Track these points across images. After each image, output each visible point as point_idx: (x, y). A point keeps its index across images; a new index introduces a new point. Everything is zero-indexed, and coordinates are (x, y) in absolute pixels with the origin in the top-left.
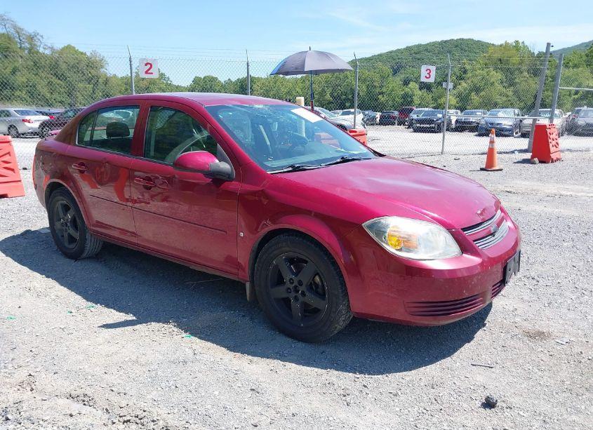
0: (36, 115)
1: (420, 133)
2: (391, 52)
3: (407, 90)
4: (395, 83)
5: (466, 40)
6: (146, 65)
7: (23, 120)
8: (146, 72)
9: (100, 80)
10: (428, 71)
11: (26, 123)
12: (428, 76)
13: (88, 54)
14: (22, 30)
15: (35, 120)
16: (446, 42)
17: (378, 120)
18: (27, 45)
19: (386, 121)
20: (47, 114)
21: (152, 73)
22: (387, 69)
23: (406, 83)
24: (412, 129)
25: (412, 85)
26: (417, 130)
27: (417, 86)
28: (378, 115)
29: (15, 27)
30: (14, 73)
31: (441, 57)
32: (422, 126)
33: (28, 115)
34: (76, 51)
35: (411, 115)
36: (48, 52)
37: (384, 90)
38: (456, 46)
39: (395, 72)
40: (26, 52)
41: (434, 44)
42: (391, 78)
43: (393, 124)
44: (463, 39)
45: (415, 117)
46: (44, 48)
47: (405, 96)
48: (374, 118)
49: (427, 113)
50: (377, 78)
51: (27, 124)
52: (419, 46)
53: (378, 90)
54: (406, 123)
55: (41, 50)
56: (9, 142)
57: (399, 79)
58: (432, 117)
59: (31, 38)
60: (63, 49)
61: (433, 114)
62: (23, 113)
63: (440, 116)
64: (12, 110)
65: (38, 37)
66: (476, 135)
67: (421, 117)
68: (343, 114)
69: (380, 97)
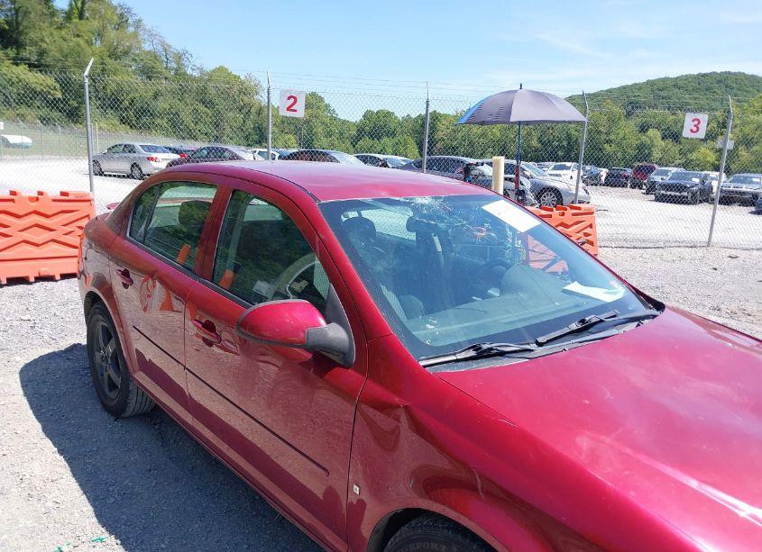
0: (164, 152)
1: (665, 204)
2: (624, 88)
3: (644, 138)
4: (627, 129)
5: (735, 74)
6: (289, 98)
7: (148, 159)
8: (289, 109)
9: (253, 110)
10: (696, 122)
11: (151, 162)
12: (695, 129)
13: (243, 78)
14: (170, 47)
15: (163, 159)
16: (704, 75)
17: (603, 179)
18: (174, 65)
19: (614, 181)
20: (177, 152)
21: (296, 111)
22: (618, 110)
23: (643, 129)
24: (653, 197)
25: (651, 132)
26: (660, 199)
27: (659, 134)
28: (604, 172)
29: (163, 44)
30: (156, 98)
31: (696, 95)
32: (668, 193)
33: (155, 152)
34: (229, 74)
35: (652, 175)
36: (196, 74)
37: (612, 137)
38: (719, 82)
39: (629, 115)
40: (172, 73)
41: (687, 78)
42: (623, 123)
43: (624, 186)
44: (729, 73)
45: (658, 179)
46: (193, 69)
47: (641, 147)
48: (597, 177)
49: (677, 176)
50: (603, 120)
51: (153, 163)
52: (665, 80)
53: (603, 137)
54: (644, 187)
55: (189, 71)
56: (90, 201)
57: (633, 123)
58: (682, 182)
59: (179, 57)
60: (214, 71)
61: (685, 176)
62: (150, 149)
63: (696, 180)
64: (137, 145)
65: (187, 55)
66: (752, 213)
67: (667, 180)
68: (556, 168)
69: (606, 146)
